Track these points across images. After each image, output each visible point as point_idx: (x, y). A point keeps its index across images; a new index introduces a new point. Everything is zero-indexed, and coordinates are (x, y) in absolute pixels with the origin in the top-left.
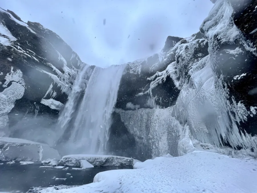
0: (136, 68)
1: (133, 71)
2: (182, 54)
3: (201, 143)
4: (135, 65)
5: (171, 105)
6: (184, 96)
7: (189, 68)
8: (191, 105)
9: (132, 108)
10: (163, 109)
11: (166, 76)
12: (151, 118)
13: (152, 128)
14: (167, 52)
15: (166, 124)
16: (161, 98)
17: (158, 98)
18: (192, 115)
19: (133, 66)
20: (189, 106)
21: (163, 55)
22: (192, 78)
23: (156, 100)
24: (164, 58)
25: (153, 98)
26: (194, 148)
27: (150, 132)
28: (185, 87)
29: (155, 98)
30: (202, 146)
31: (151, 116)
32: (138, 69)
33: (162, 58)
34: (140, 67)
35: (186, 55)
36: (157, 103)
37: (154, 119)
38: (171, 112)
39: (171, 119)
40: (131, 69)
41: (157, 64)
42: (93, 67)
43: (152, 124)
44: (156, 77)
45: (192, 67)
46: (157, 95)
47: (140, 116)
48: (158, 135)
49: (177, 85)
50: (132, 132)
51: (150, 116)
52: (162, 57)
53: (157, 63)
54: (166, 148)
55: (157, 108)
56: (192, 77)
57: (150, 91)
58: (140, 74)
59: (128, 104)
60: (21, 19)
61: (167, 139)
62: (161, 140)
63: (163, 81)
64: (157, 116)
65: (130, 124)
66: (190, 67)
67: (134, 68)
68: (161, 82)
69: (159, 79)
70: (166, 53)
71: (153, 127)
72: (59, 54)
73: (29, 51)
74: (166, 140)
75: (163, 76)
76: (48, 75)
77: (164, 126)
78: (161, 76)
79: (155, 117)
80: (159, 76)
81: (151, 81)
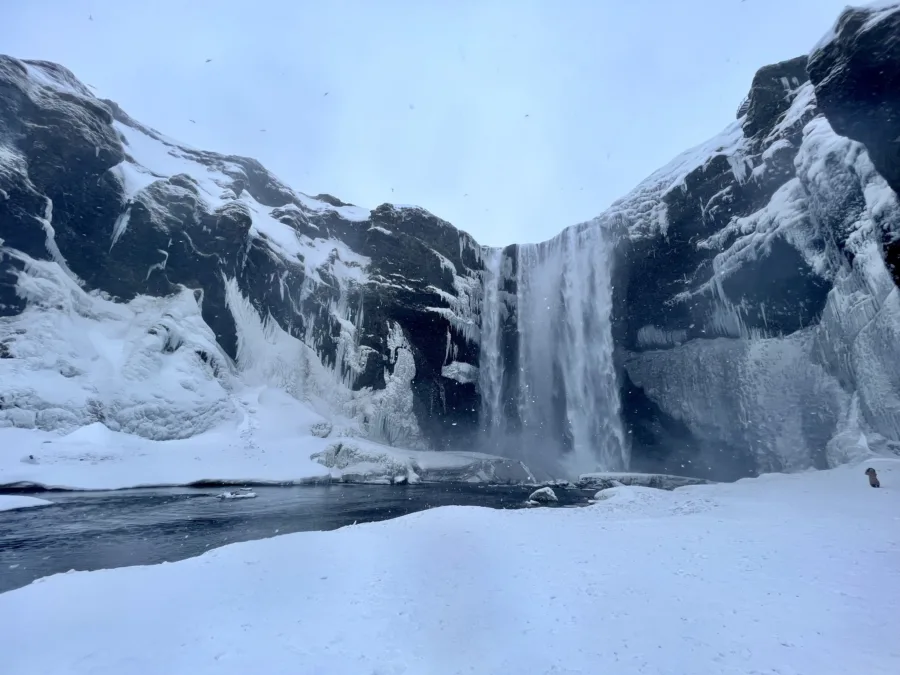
0: (649, 215)
1: (638, 229)
2: (817, 179)
3: (890, 442)
4: (643, 204)
5: (806, 325)
6: (844, 310)
7: (845, 227)
8: (862, 343)
9: (659, 341)
10: (775, 339)
11: (770, 236)
12: (736, 369)
13: (743, 400)
14: (761, 136)
15: (792, 388)
16: (762, 305)
17: (751, 307)
18: (867, 371)
19: (635, 211)
20: (856, 346)
21: (749, 153)
22: (860, 262)
23: (743, 313)
24: (750, 164)
25: (730, 308)
26: (870, 452)
27: (740, 411)
28: (842, 280)
29: (738, 307)
30: (892, 447)
31: (736, 364)
32: (656, 217)
33: (744, 166)
34: (663, 208)
35: (832, 186)
36: (752, 321)
37: (747, 374)
38: (808, 346)
39: (809, 373)
40: (631, 223)
41: (728, 193)
42: (511, 252)
43: (745, 389)
44: (731, 238)
45: (857, 224)
46: (747, 297)
47: (695, 366)
48: (770, 420)
49: (815, 265)
50: (676, 414)
51: (733, 366)
52: (745, 162)
53: (728, 189)
54: (801, 453)
55: (753, 337)
56: (858, 257)
57: (716, 285)
58: (665, 234)
59: (643, 329)
60: (342, 201)
61: (803, 429)
62: (782, 432)
63: (762, 251)
64: (757, 363)
65: (666, 393)
66: (849, 225)
67: (641, 217)
68: (753, 256)
69: (745, 245)
70: (760, 142)
71: (748, 397)
72: (439, 255)
73: (395, 277)
74: (800, 432)
75: (758, 236)
76: (437, 313)
77: (788, 393)
78: (751, 232)
79: (750, 367)
80: (741, 234)
81: (714, 252)
